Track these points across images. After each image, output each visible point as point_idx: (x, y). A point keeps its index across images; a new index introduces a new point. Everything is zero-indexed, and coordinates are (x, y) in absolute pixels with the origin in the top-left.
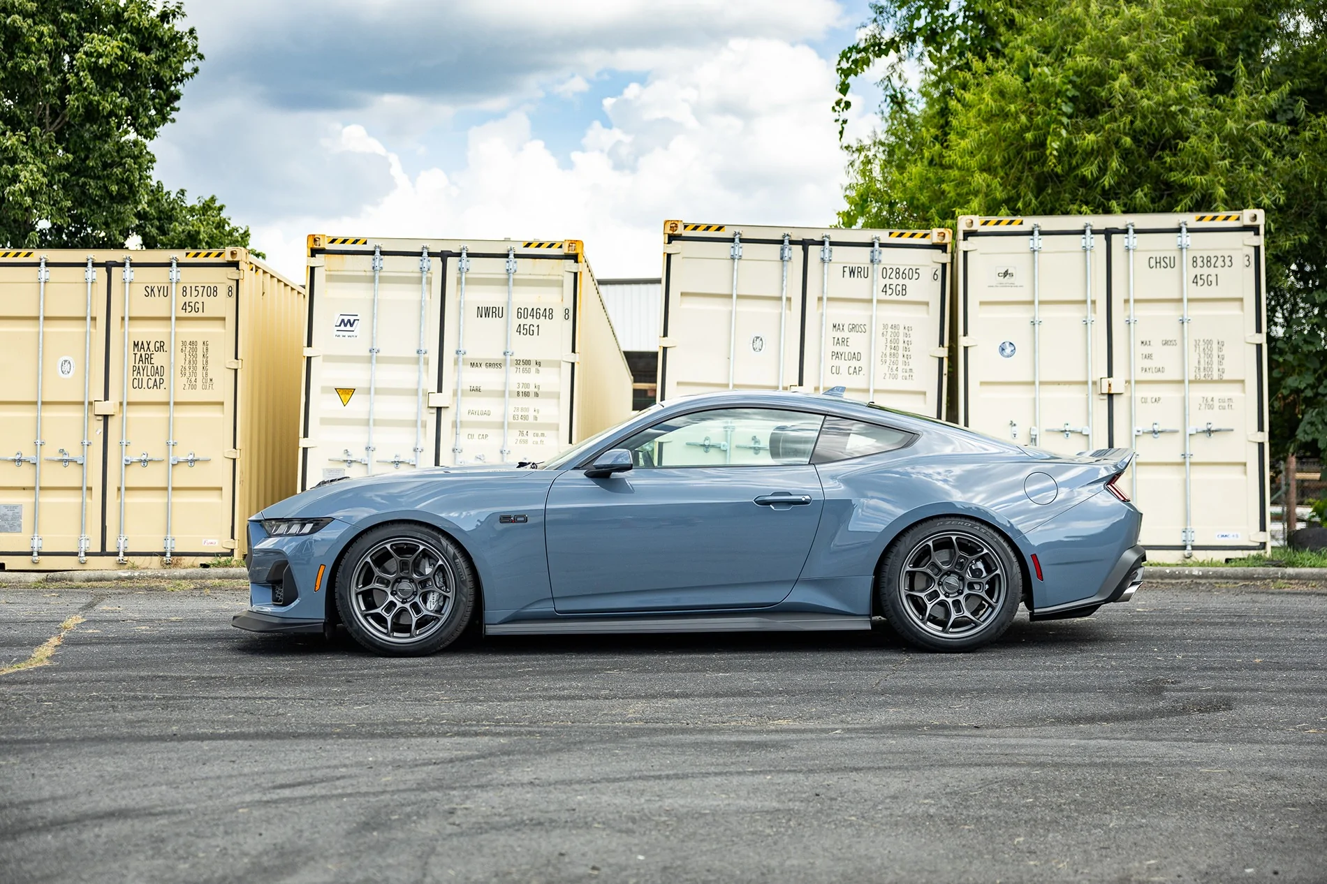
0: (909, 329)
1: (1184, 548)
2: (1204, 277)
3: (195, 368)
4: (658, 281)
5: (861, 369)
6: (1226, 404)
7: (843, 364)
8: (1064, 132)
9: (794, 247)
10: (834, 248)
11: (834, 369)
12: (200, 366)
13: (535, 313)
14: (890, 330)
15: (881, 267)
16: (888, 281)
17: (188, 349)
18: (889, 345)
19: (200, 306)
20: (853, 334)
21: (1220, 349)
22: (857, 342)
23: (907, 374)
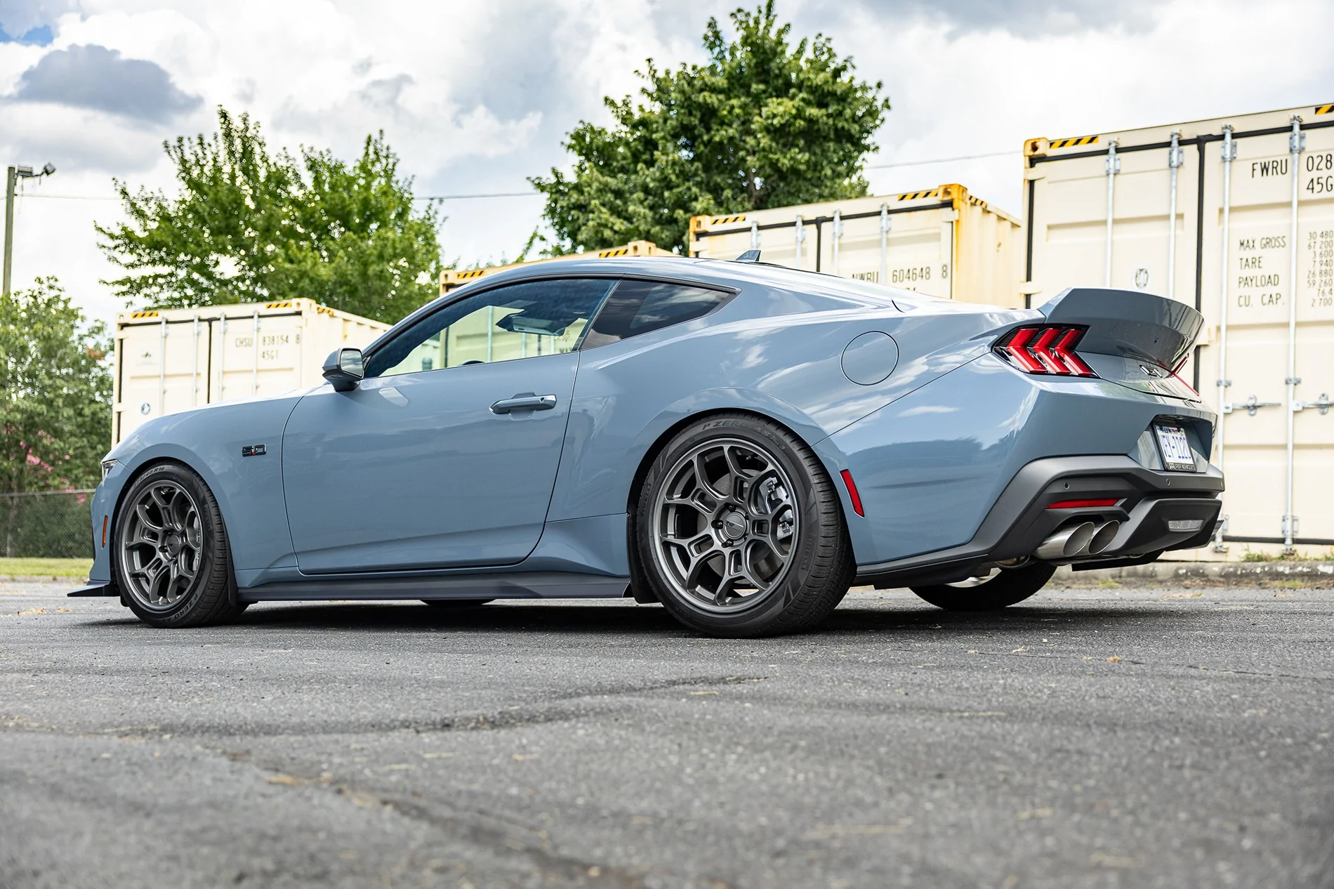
5: (1279, 296)
7: (1255, 293)
9: (1186, 148)
10: (1239, 141)
11: (1242, 300)
14: (1319, 239)
15: (1305, 156)
16: (1315, 174)
18: (1318, 259)
20: (1268, 250)
22: (1273, 261)
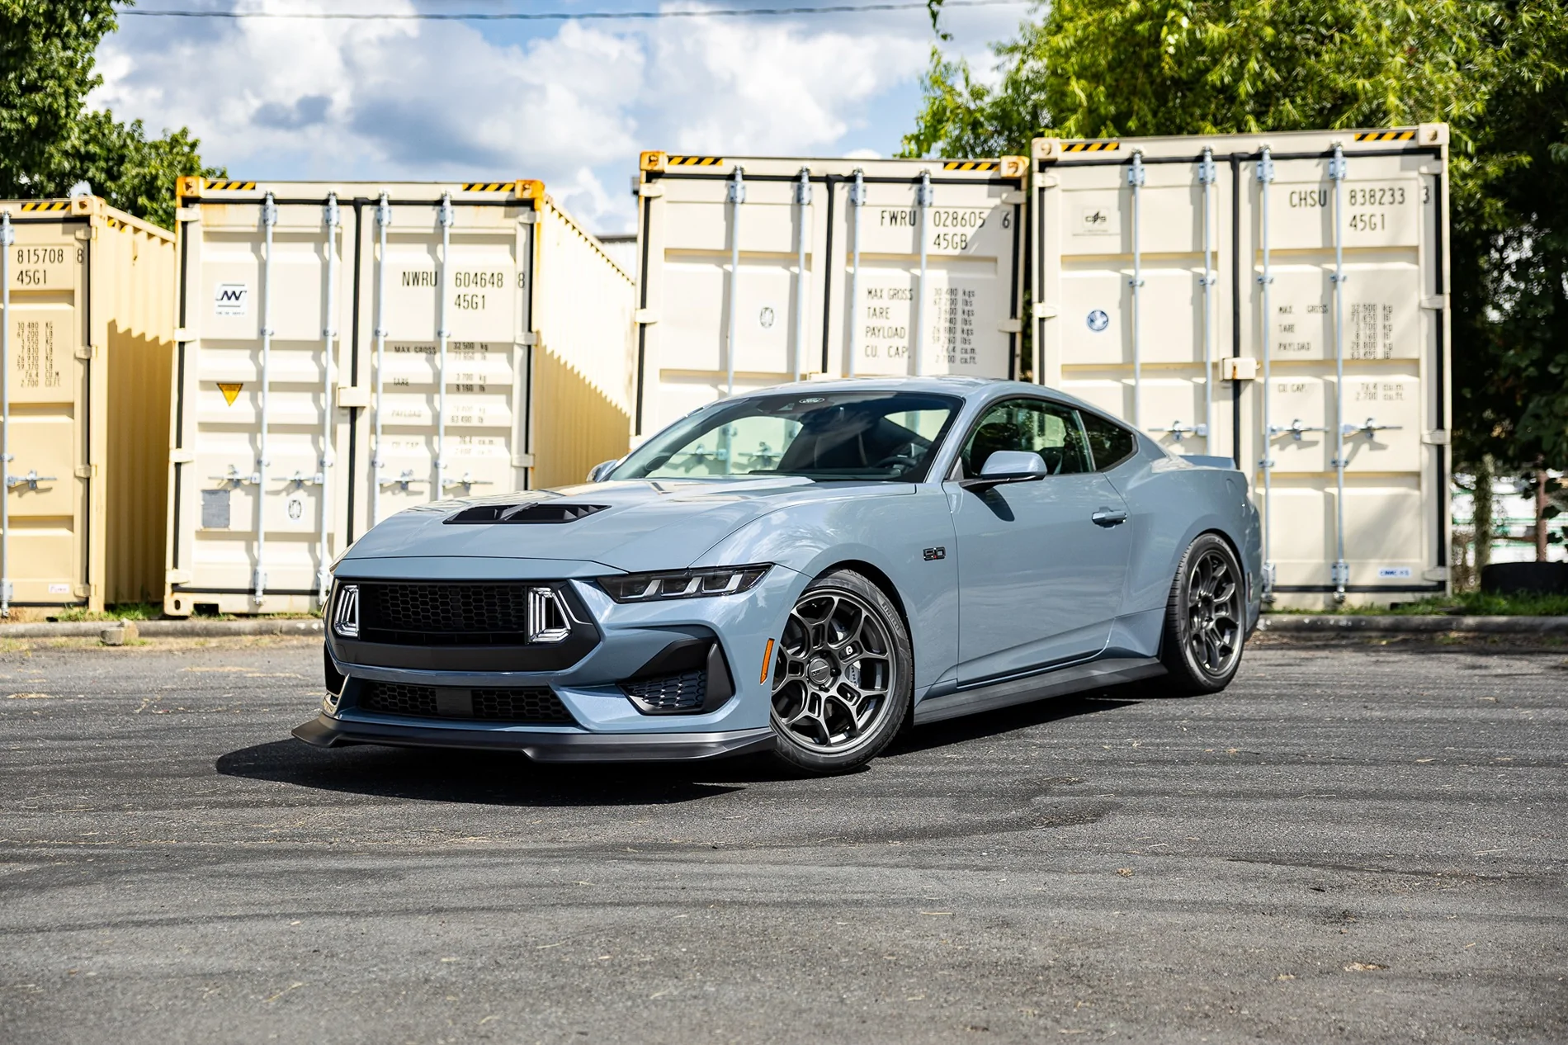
0: (971, 294)
1: (1332, 589)
2: (1366, 218)
3: (36, 359)
4: (633, 239)
5: (905, 349)
6: (1393, 393)
7: (882, 344)
8: (1185, 22)
9: (815, 185)
10: (868, 185)
11: (869, 350)
12: (42, 355)
13: (478, 279)
14: (944, 296)
15: (933, 210)
16: (942, 230)
17: (26, 333)
18: (942, 316)
19: (40, 275)
20: (895, 302)
21: (1386, 318)
23: (968, 356)
